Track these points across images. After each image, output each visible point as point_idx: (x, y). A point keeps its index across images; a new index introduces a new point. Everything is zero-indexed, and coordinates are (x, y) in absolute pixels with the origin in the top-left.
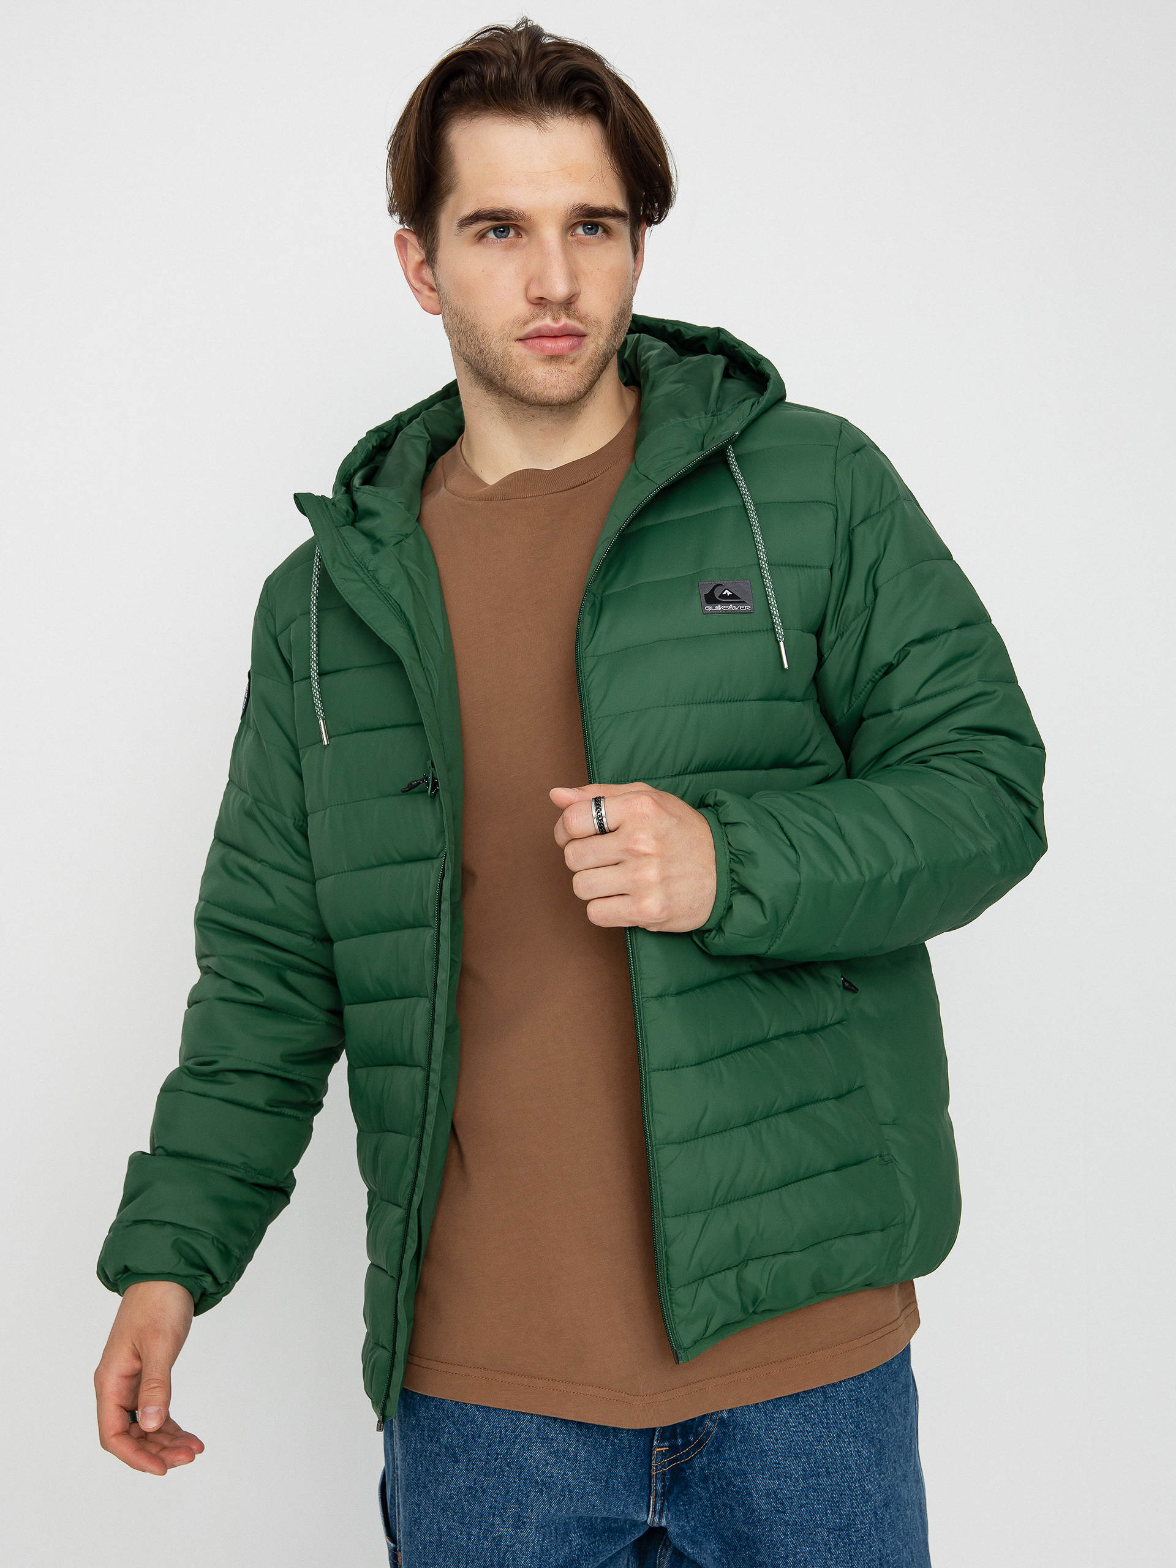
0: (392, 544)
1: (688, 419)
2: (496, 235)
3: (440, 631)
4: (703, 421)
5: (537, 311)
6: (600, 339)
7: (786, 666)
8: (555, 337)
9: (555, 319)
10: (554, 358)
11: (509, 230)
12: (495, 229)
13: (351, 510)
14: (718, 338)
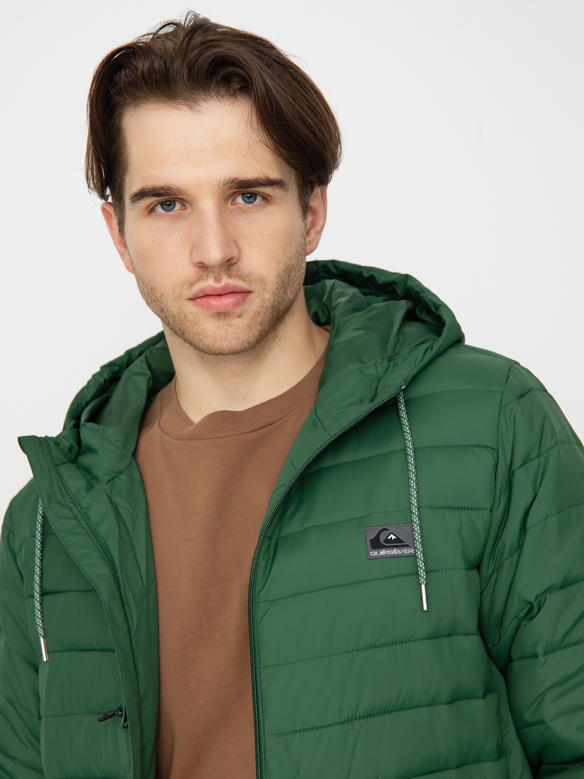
0: (106, 481)
1: (365, 365)
2: (163, 209)
3: (143, 565)
4: (379, 367)
5: (201, 273)
6: (265, 294)
7: (425, 608)
8: (220, 295)
9: (218, 280)
10: (222, 315)
11: (174, 203)
12: (162, 204)
13: (76, 446)
14: (406, 283)
